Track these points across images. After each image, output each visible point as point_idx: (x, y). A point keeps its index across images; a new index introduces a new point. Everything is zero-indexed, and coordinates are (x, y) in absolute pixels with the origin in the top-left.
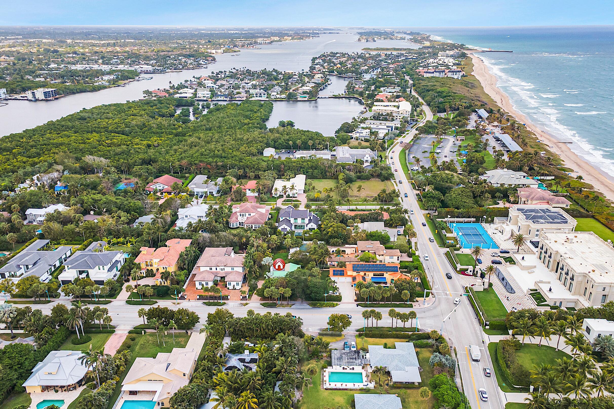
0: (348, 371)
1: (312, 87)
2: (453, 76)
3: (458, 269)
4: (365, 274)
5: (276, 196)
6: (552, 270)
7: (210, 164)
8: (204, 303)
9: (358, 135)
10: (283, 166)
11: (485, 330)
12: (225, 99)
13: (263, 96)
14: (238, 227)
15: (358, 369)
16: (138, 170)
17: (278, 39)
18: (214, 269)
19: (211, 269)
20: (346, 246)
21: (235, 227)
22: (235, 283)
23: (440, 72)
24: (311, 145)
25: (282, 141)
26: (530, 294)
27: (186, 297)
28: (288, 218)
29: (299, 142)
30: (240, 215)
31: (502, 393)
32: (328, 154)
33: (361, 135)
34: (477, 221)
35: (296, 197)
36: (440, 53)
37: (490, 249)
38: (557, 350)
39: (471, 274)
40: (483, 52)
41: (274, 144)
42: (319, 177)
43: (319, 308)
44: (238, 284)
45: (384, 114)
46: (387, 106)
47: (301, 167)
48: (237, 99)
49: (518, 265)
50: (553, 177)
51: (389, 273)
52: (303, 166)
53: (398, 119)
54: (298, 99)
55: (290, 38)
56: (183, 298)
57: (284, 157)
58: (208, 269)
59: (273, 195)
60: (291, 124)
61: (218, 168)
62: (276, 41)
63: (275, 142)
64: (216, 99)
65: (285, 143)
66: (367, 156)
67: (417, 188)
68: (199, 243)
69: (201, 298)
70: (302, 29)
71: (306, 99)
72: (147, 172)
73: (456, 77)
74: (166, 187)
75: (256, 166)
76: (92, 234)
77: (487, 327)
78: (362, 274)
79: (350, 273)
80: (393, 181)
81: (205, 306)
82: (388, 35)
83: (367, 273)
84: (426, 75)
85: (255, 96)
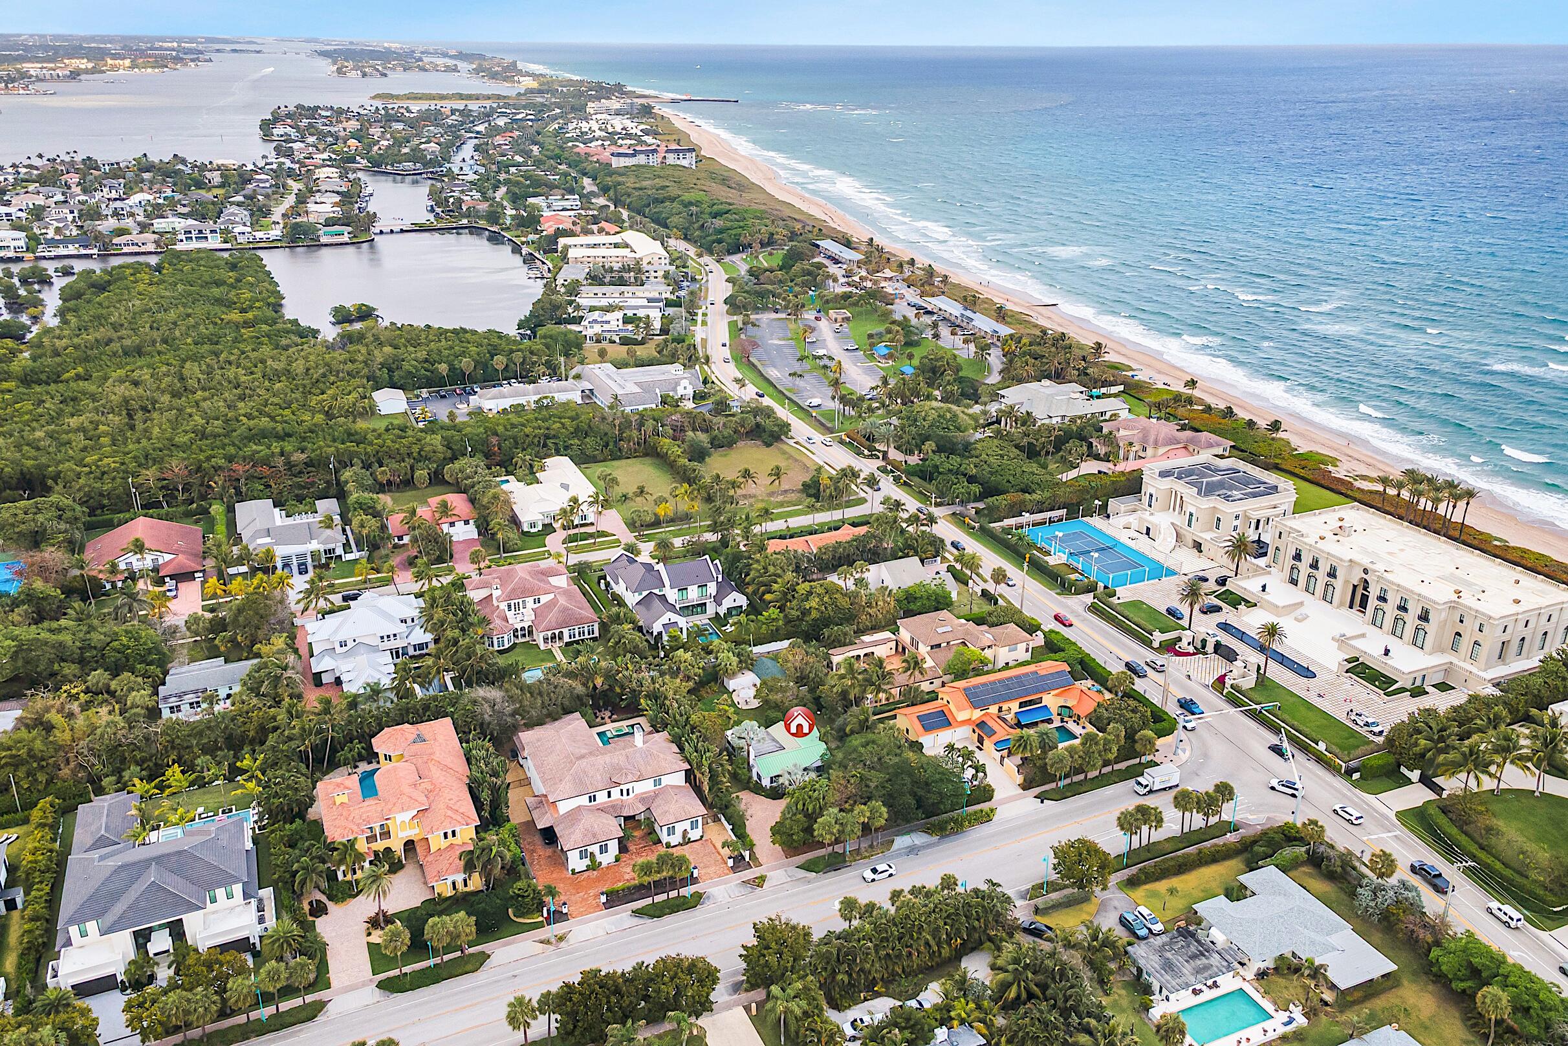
0: (1208, 995)
1: (335, 204)
2: (678, 162)
3: (1156, 645)
4: (1000, 710)
5: (533, 530)
6: (1341, 605)
7: (266, 462)
8: (637, 913)
9: (597, 328)
10: (494, 440)
11: (1355, 784)
12: (83, 252)
13: (209, 236)
14: (515, 645)
15: (1228, 983)
16: (21, 516)
17: (90, 65)
18: (602, 797)
19: (592, 799)
20: (866, 638)
21: (507, 646)
22: (687, 825)
23: (647, 153)
24: (500, 367)
25: (415, 367)
26: (1347, 672)
27: (565, 910)
28: (656, 591)
29: (466, 364)
30: (509, 606)
31: (1544, 935)
32: (573, 390)
33: (606, 327)
34: (1072, 514)
35: (592, 524)
36: (590, 104)
37: (1164, 579)
38: (1537, 794)
39: (1191, 649)
40: (674, 101)
41: (391, 377)
42: (600, 457)
43: (957, 833)
44: (694, 825)
45: (616, 267)
46: (595, 246)
47: (547, 437)
48: (126, 250)
49: (1261, 607)
50: (1121, 388)
51: (1053, 693)
52: (552, 432)
53: (652, 279)
54: (324, 240)
55: (127, 62)
56: (558, 916)
57: (440, 410)
58: (584, 800)
59: (526, 530)
60: (366, 313)
61: (296, 470)
62: (87, 71)
63: (390, 370)
64: (52, 254)
65: (423, 371)
66: (685, 383)
67: (866, 452)
68: (482, 724)
69: (614, 899)
70: (140, 39)
71: (346, 238)
72: (60, 517)
73: (685, 163)
74: (168, 557)
75: (415, 449)
76: (42, 777)
77: (1356, 776)
78: (993, 709)
79: (961, 716)
80: (791, 442)
81: (648, 922)
82: (408, 60)
83: (1005, 707)
84: (617, 163)
85: (183, 237)
